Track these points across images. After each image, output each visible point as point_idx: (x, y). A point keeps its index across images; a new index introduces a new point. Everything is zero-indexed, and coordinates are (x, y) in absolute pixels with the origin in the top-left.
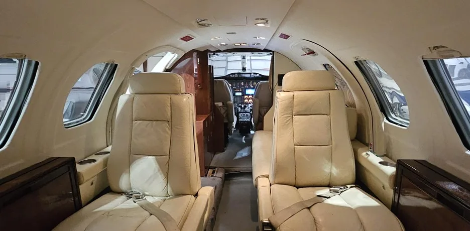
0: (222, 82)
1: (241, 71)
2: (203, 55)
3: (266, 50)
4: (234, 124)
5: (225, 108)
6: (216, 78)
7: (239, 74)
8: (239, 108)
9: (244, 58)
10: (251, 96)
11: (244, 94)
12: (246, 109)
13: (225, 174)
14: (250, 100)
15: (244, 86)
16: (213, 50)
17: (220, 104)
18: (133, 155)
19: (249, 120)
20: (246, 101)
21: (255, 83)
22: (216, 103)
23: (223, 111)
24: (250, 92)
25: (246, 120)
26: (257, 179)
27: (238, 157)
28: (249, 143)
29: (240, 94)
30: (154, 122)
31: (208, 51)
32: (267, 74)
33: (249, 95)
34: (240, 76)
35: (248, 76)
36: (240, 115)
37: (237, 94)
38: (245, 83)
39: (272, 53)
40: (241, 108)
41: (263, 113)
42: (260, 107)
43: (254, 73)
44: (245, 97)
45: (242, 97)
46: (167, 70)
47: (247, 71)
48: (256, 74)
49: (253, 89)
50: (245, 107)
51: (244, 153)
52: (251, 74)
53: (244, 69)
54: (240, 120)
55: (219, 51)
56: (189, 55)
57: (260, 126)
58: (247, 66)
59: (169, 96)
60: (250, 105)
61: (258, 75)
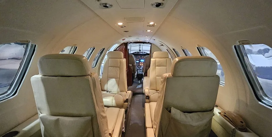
0: (132, 56)
1: (139, 51)
2: (126, 44)
3: (148, 43)
4: (136, 74)
5: (133, 67)
6: (130, 54)
7: (138, 52)
8: (138, 68)
9: (140, 45)
10: (142, 63)
11: (140, 61)
12: (141, 68)
13: (133, 94)
14: (142, 65)
15: (140, 58)
16: (129, 42)
17: (131, 65)
18: (109, 78)
19: (141, 73)
20: (140, 65)
21: (144, 57)
22: (129, 65)
23: (132, 68)
24: (142, 61)
25: (140, 73)
26: (144, 90)
27: (137, 87)
28: (142, 83)
29: (138, 62)
30: (115, 68)
31: (128, 43)
32: (149, 52)
33: (141, 62)
34: (138, 53)
35: (142, 53)
36: (138, 71)
37: (137, 62)
38: (140, 57)
39: (151, 44)
40: (139, 68)
41: (147, 69)
42: (146, 67)
43: (144, 52)
44: (140, 63)
45: (139, 63)
46: (114, 50)
47: (141, 51)
48: (145, 52)
49: (144, 59)
50: (140, 67)
51: (140, 86)
52: (142, 52)
53: (140, 50)
54: (138, 73)
55: (131, 43)
56: (122, 44)
57: (146, 75)
58: (141, 49)
59: (119, 59)
60: (142, 67)
61: (145, 53)
